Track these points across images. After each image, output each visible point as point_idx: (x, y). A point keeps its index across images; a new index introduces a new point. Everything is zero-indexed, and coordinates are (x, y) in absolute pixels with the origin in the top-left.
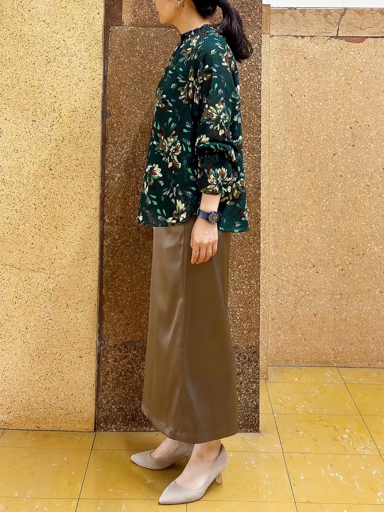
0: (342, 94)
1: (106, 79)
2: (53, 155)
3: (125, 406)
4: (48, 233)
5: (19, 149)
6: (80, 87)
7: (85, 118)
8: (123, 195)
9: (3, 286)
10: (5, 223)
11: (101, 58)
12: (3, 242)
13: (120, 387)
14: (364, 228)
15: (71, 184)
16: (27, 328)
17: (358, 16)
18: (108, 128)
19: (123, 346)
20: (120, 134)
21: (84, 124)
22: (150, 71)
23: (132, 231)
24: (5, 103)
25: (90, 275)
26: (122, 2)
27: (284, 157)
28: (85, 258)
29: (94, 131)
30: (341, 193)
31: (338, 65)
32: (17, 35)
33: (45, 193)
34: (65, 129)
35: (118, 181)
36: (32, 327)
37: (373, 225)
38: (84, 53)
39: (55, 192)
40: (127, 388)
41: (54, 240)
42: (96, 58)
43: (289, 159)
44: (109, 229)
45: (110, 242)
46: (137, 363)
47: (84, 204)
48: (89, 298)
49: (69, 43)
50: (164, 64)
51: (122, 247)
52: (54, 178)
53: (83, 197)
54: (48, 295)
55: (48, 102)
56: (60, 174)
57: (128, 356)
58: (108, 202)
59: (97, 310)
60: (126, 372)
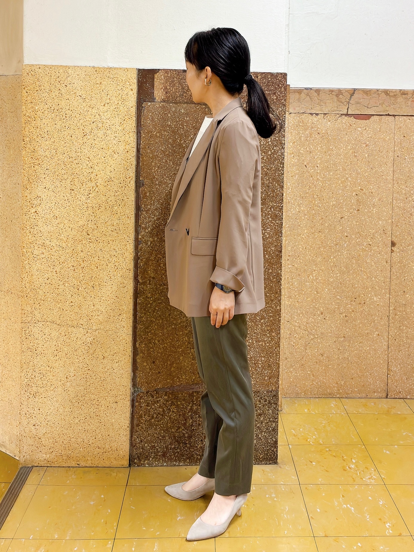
0: (350, 165)
1: (140, 151)
2: (90, 221)
3: (156, 445)
4: (86, 292)
5: (59, 216)
6: (115, 159)
7: (120, 187)
8: (155, 257)
9: (44, 340)
10: (45, 283)
11: (134, 132)
12: (44, 301)
13: (152, 428)
14: (365, 281)
15: (107, 247)
16: (67, 378)
17: (366, 96)
18: (141, 197)
19: (155, 392)
20: (153, 202)
21: (118, 193)
22: (180, 145)
24: (44, 173)
25: (125, 329)
26: (154, 80)
27: (298, 220)
28: (120, 315)
29: (128, 200)
30: (347, 251)
31: (347, 140)
32: (54, 109)
33: (83, 256)
34: (102, 197)
35: (150, 245)
36: (71, 377)
37: (373, 279)
38: (119, 127)
39: (92, 255)
40: (158, 429)
41: (91, 298)
42: (130, 132)
43: (302, 222)
44: (143, 288)
45: (143, 300)
46: (168, 407)
47: (119, 266)
48: (124, 350)
49: (104, 117)
51: (154, 304)
52: (91, 242)
53: (118, 259)
54: (87, 348)
55: (85, 172)
56: (96, 238)
57: (160, 400)
58: (141, 264)
59: (131, 360)
60: (158, 416)
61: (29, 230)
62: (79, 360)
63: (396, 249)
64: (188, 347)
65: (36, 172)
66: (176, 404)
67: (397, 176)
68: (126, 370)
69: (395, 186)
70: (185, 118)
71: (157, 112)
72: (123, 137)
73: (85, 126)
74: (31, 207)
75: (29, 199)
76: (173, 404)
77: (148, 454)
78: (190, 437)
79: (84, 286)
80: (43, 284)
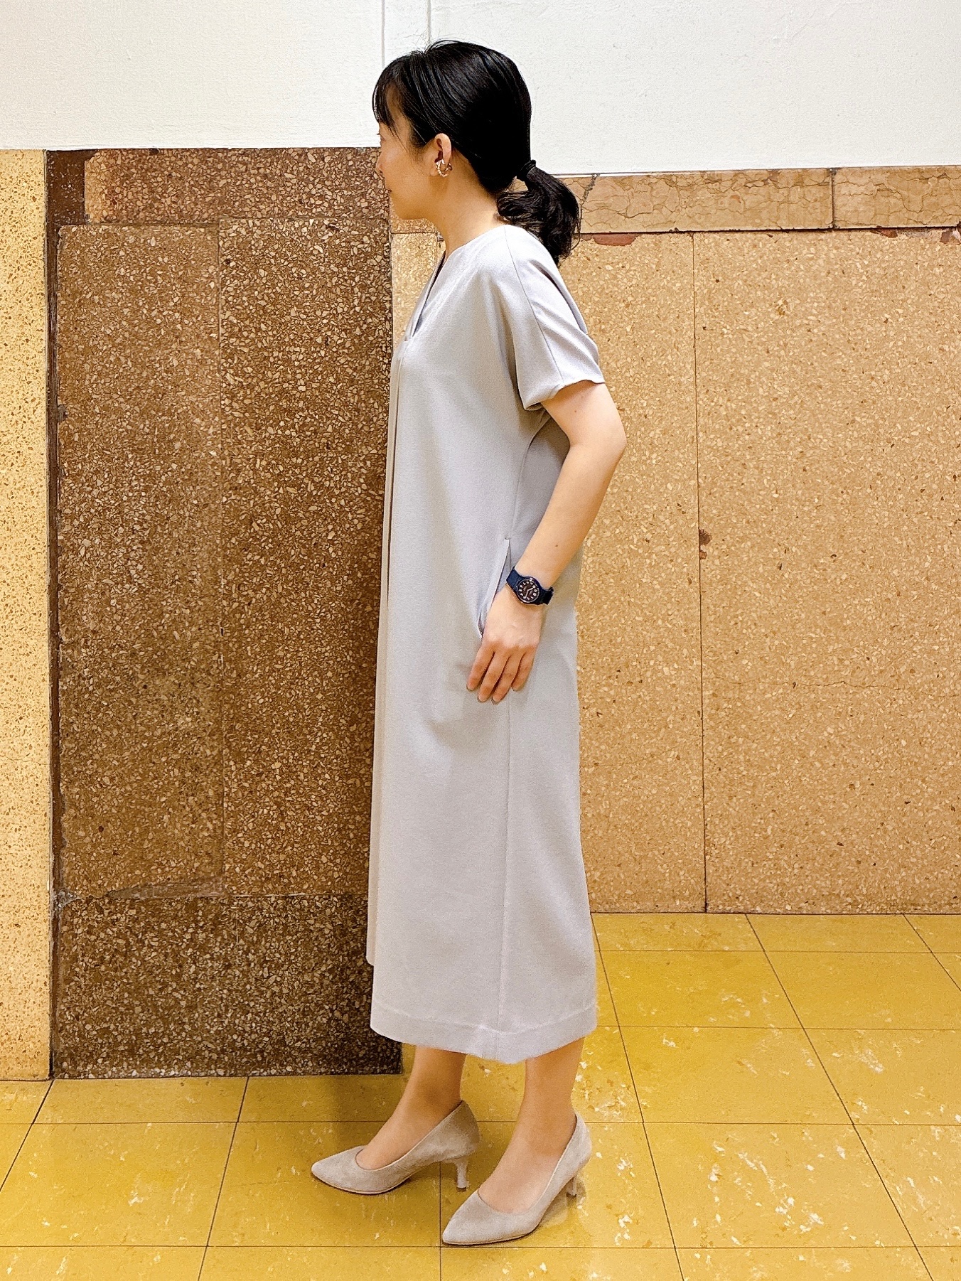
1: (55, 339)
7: (12, 423)
8: (97, 584)
11: (42, 294)
13: (101, 985)
18: (60, 444)
19: (107, 901)
20: (87, 455)
21: (9, 437)
22: (149, 321)
23: (118, 658)
25: (32, 752)
26: (83, 174)
28: (21, 718)
29: (31, 451)
35: (85, 556)
38: (6, 284)
40: (117, 988)
42: (32, 296)
44: (71, 657)
45: (71, 683)
46: (137, 936)
48: (32, 802)
50: (180, 304)
51: (98, 693)
53: (13, 590)
57: (117, 920)
58: (66, 600)
59: (49, 825)
60: (113, 956)
63: (710, 549)
64: (181, 793)
66: (156, 928)
67: (703, 374)
68: (37, 848)
69: (701, 400)
70: (160, 259)
71: (92, 248)
72: (16, 308)
76: (148, 927)
77: (95, 1050)
78: (191, 1008)
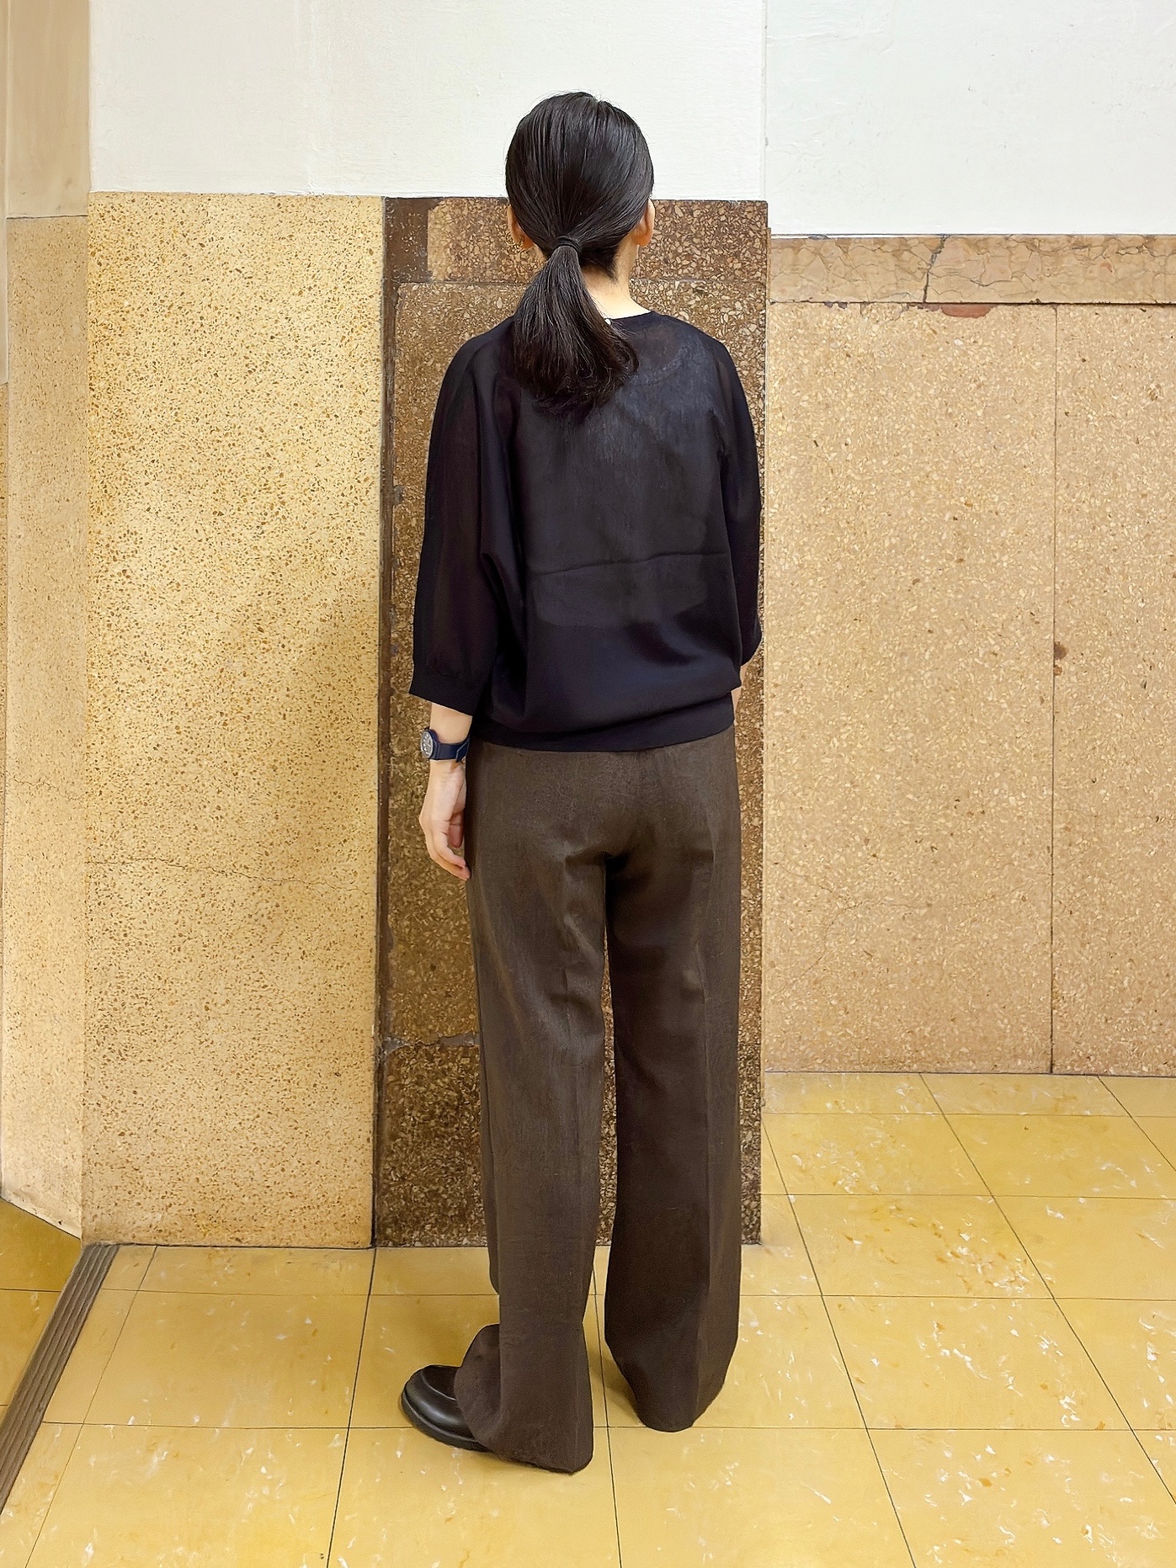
0: (934, 439)
1: (391, 411)
2: (266, 595)
3: (442, 1188)
4: (257, 781)
5: (183, 581)
6: (328, 431)
7: (342, 505)
9: (147, 909)
10: (150, 759)
11: (378, 360)
12: (146, 804)
13: (430, 1142)
15: (310, 663)
16: (207, 1009)
17: (974, 256)
18: (396, 529)
19: (438, 1048)
21: (338, 520)
24: (146, 471)
25: (357, 879)
26: (427, 226)
28: (345, 841)
29: (362, 537)
31: (924, 371)
32: (172, 306)
33: (247, 687)
34: (294, 531)
36: (219, 1005)
38: (338, 348)
39: (271, 683)
40: (447, 1146)
41: (270, 798)
42: (367, 362)
43: (809, 594)
44: (403, 771)
45: (403, 801)
46: (470, 1087)
47: (342, 711)
48: (357, 936)
49: (300, 325)
52: (268, 651)
54: (258, 928)
55: (252, 469)
56: (282, 639)
58: (399, 706)
59: (374, 959)
60: (444, 1109)
61: (108, 619)
62: (238, 962)
63: (1066, 663)
65: (125, 467)
67: (1064, 466)
68: (361, 988)
69: (1062, 495)
71: (434, 309)
72: (349, 375)
73: (251, 349)
74: (111, 559)
75: (106, 540)
77: (423, 1215)
79: (249, 765)
80: (144, 762)
